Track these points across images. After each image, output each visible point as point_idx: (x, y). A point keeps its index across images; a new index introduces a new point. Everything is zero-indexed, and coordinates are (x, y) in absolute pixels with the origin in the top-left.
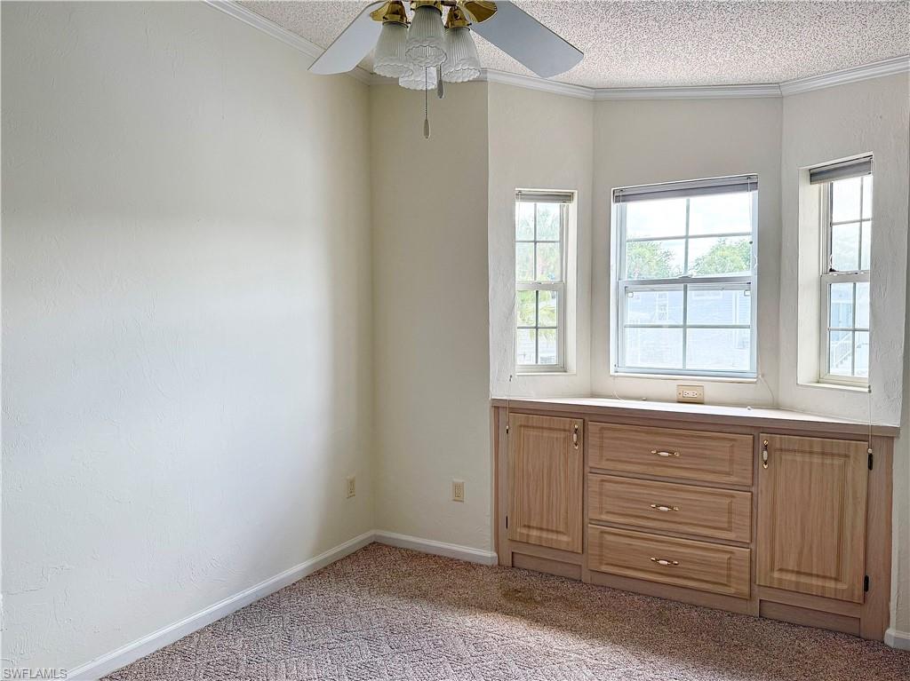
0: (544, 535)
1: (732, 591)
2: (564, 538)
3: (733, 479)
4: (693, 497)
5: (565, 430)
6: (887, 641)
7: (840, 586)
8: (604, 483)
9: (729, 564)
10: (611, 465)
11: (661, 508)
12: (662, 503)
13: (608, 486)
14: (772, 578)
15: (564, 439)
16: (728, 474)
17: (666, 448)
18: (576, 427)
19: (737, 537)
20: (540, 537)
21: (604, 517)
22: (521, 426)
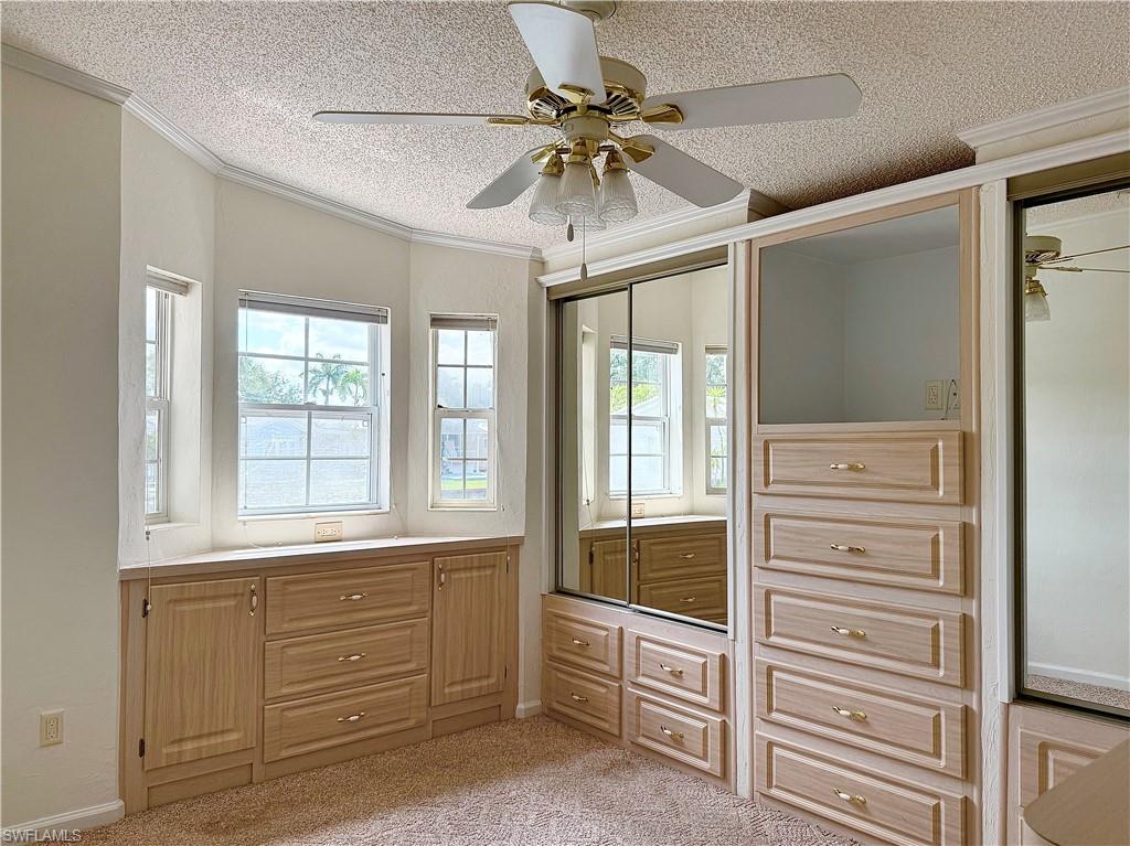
0: (204, 742)
1: (411, 723)
2: (234, 736)
3: (414, 608)
4: (378, 637)
5: (235, 595)
6: (518, 715)
7: (492, 681)
8: (286, 650)
9: (410, 695)
10: (295, 625)
11: (352, 658)
12: (351, 653)
13: (292, 652)
14: (444, 695)
15: (236, 607)
16: (410, 604)
17: (355, 590)
18: (253, 586)
19: (418, 665)
20: (198, 748)
21: (285, 691)
22: (170, 601)
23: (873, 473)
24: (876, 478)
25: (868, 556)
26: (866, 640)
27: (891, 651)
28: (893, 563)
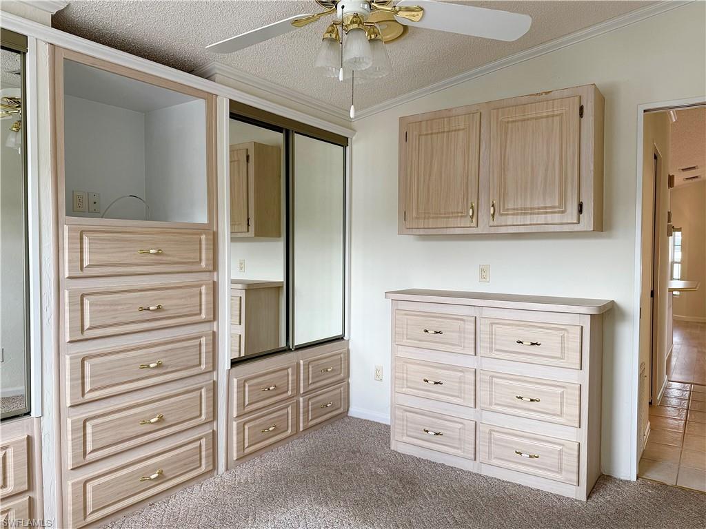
23: (166, 255)
24: (169, 258)
25: (164, 310)
26: (163, 366)
27: (177, 366)
28: (180, 311)
